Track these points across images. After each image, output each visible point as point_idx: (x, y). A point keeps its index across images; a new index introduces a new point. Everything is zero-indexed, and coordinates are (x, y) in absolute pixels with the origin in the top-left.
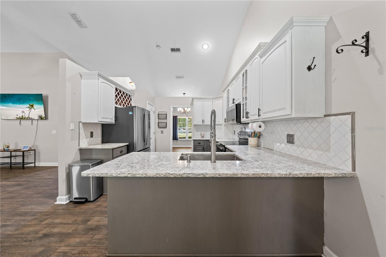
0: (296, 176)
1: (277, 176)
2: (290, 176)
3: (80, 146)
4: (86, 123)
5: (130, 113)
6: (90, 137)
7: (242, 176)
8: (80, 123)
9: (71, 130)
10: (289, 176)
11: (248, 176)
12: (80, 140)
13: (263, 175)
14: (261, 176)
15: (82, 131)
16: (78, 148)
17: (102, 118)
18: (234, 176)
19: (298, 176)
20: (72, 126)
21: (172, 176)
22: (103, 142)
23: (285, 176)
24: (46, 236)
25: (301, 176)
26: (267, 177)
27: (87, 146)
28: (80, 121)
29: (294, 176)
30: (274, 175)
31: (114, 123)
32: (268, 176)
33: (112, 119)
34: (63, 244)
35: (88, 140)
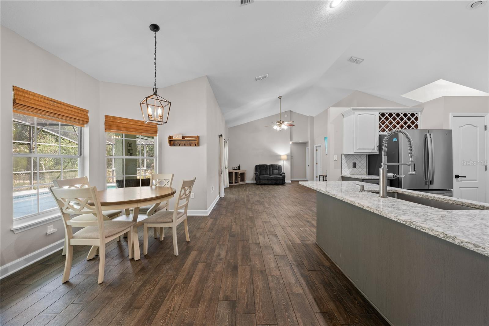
0: (422, 230)
1: (393, 219)
2: (411, 226)
3: (342, 174)
4: (348, 155)
5: (395, 140)
6: (353, 168)
7: (358, 206)
8: (342, 155)
9: (334, 161)
10: (409, 225)
11: (363, 207)
12: (342, 169)
13: (377, 212)
14: (375, 212)
15: (344, 162)
16: (341, 175)
17: (359, 149)
18: (352, 204)
19: (425, 231)
20: (335, 158)
21: (322, 192)
22: (369, 173)
23: (404, 223)
24: (308, 221)
25: (431, 233)
26: (380, 216)
27: (349, 175)
28: (343, 153)
29: (419, 228)
30: (390, 216)
31: (378, 153)
32: (381, 214)
33: (374, 149)
34: (309, 228)
35: (351, 169)
